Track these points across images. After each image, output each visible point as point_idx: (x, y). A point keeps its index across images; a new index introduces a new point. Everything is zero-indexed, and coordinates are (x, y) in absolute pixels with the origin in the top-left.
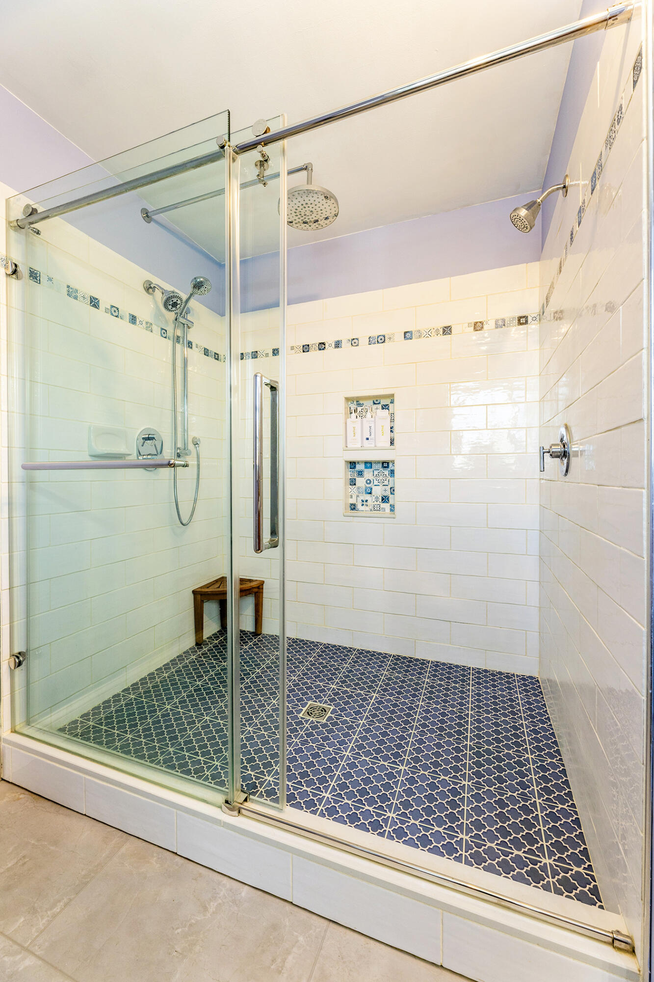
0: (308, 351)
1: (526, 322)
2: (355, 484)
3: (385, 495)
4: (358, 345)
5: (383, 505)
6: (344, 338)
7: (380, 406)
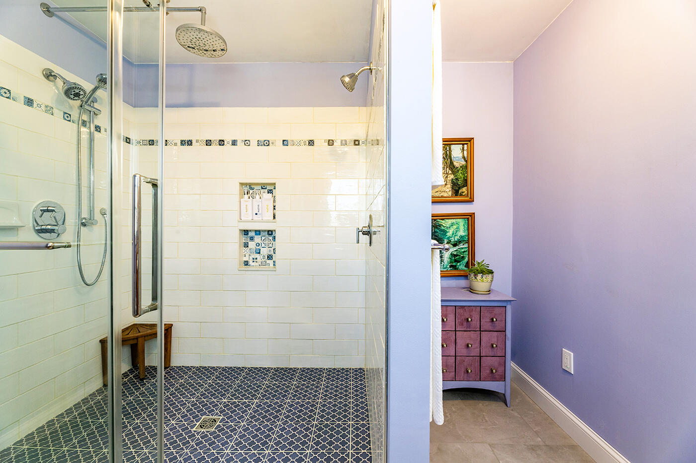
0: (211, 145)
1: (359, 144)
2: (248, 247)
3: (270, 254)
4: (249, 145)
5: (268, 261)
6: (240, 138)
7: (266, 191)
